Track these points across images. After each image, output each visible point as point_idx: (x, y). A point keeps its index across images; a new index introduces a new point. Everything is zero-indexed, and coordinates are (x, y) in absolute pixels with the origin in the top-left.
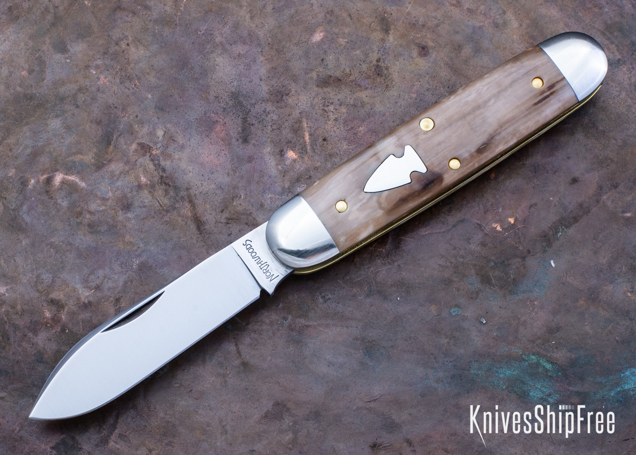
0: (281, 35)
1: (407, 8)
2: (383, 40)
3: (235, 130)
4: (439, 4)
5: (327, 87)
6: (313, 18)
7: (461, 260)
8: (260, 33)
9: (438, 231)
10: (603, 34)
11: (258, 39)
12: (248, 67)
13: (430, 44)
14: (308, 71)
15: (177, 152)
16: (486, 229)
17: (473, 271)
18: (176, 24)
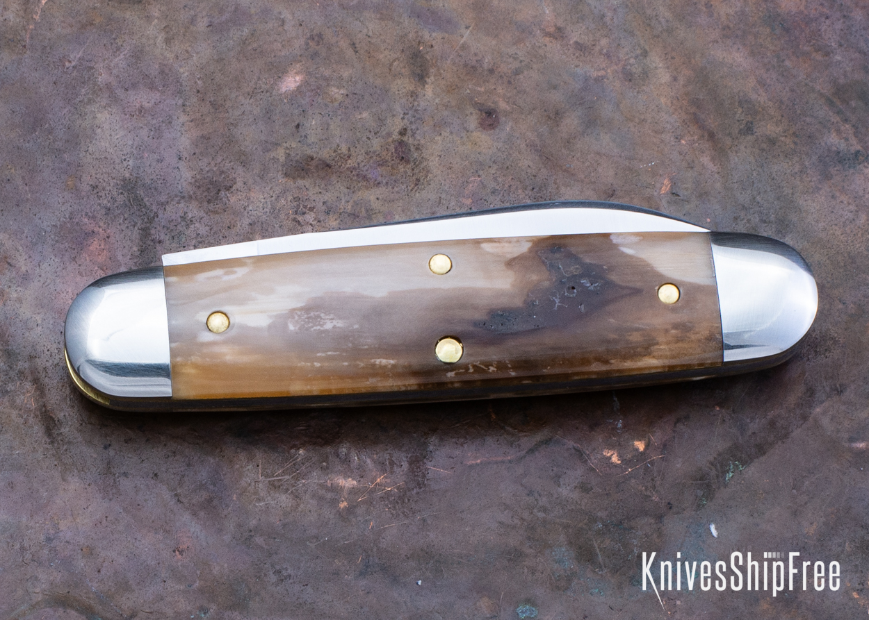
0: (222, 77)
1: (462, 36)
2: (414, 95)
3: (126, 251)
4: (523, 31)
5: (303, 178)
6: (283, 46)
7: (541, 515)
8: (181, 70)
9: (500, 459)
10: (830, 103)
11: (178, 82)
12: (157, 133)
13: (503, 105)
14: (269, 146)
15: (14, 287)
16: (590, 459)
17: (562, 538)
18: (24, 46)
